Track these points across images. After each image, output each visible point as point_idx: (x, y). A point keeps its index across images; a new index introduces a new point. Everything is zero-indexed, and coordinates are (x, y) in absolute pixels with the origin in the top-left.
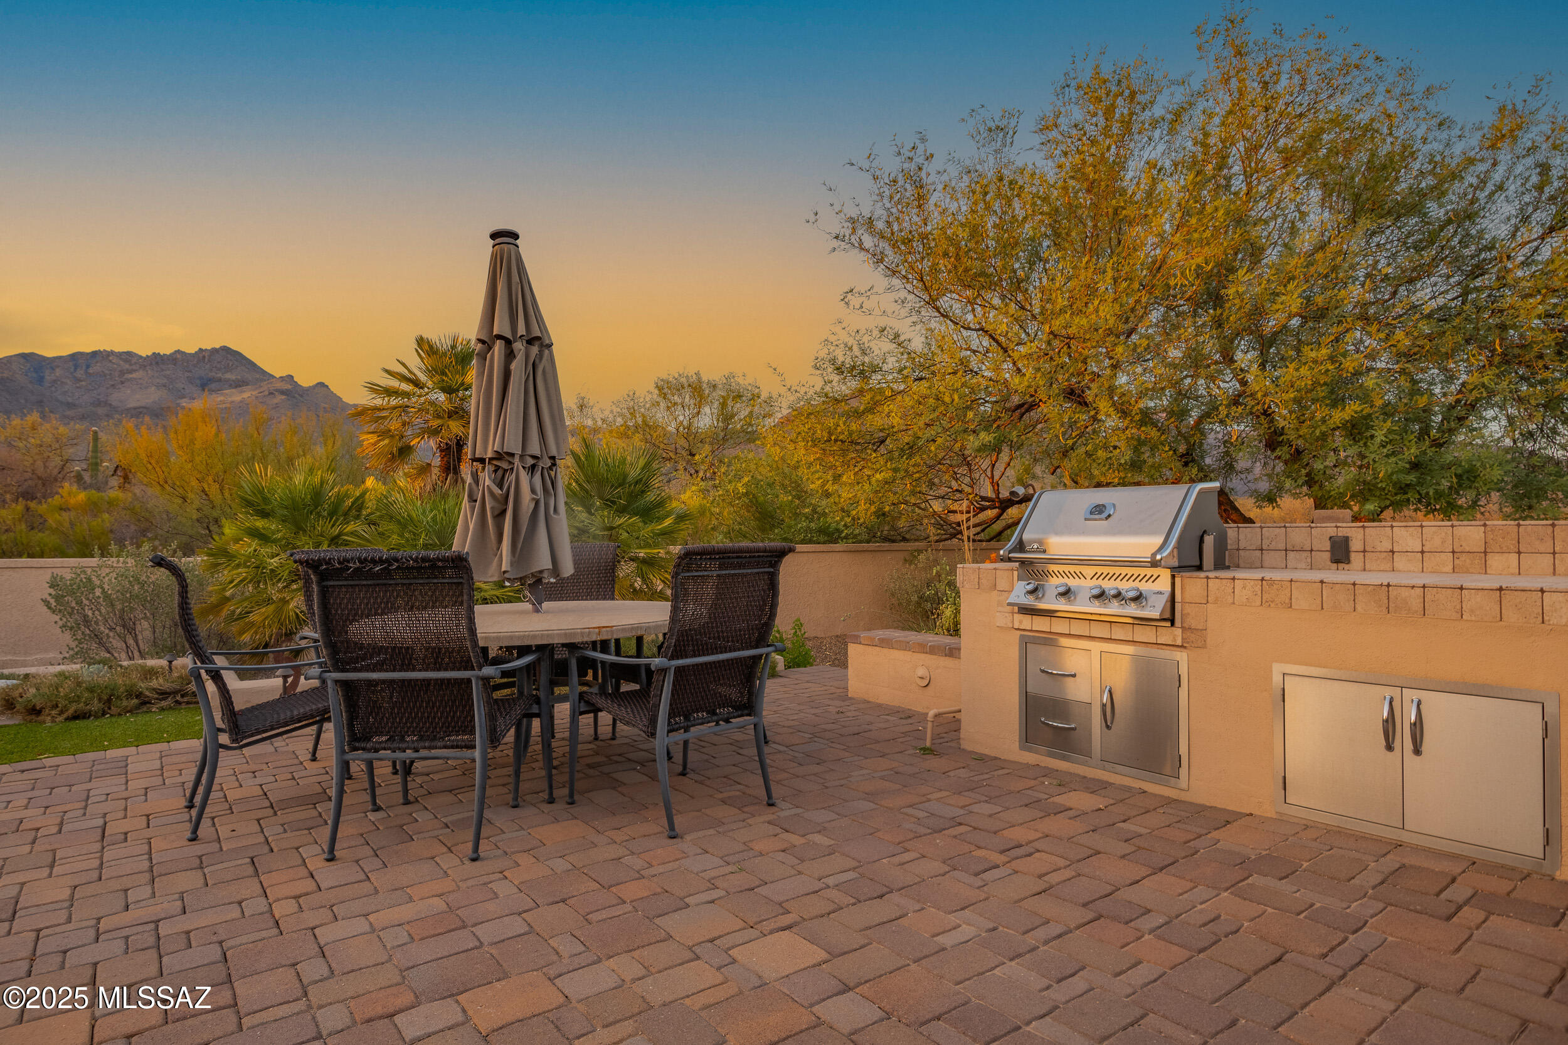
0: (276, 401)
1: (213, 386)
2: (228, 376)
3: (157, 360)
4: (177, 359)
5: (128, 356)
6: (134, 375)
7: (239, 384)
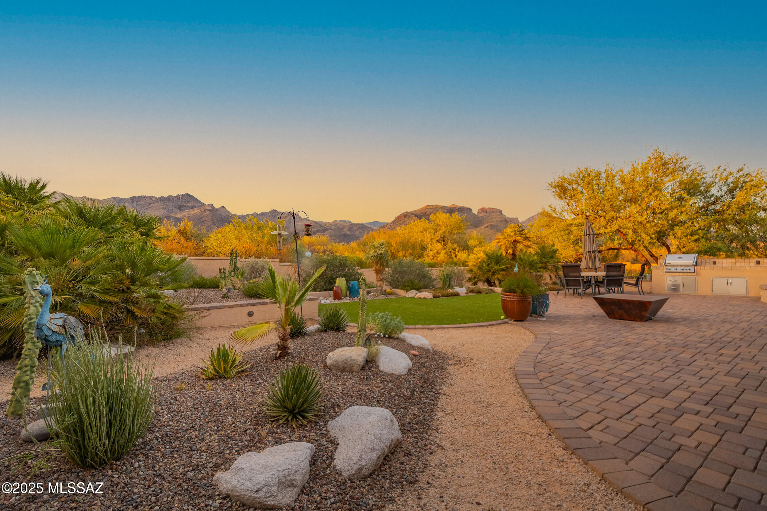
0: (206, 214)
1: (183, 208)
2: (188, 204)
3: (163, 199)
4: (169, 199)
5: (152, 198)
6: (154, 205)
7: (193, 207)
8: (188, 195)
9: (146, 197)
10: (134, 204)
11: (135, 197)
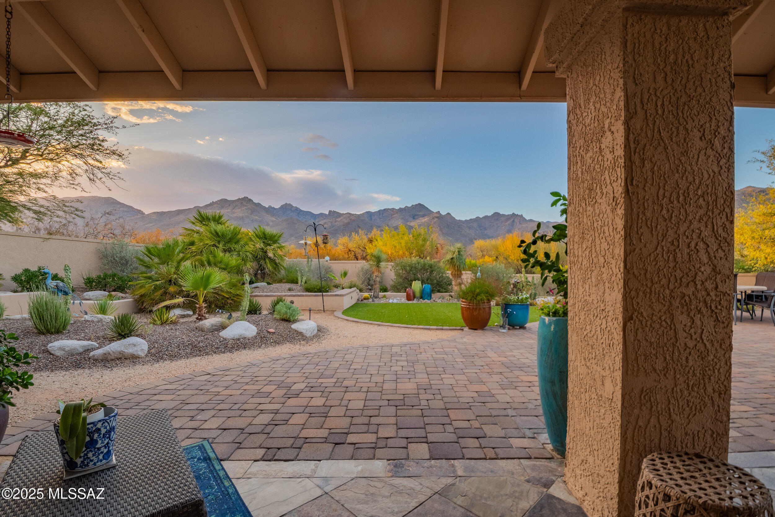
8: (420, 204)
9: (389, 209)
10: (381, 216)
11: (381, 210)
